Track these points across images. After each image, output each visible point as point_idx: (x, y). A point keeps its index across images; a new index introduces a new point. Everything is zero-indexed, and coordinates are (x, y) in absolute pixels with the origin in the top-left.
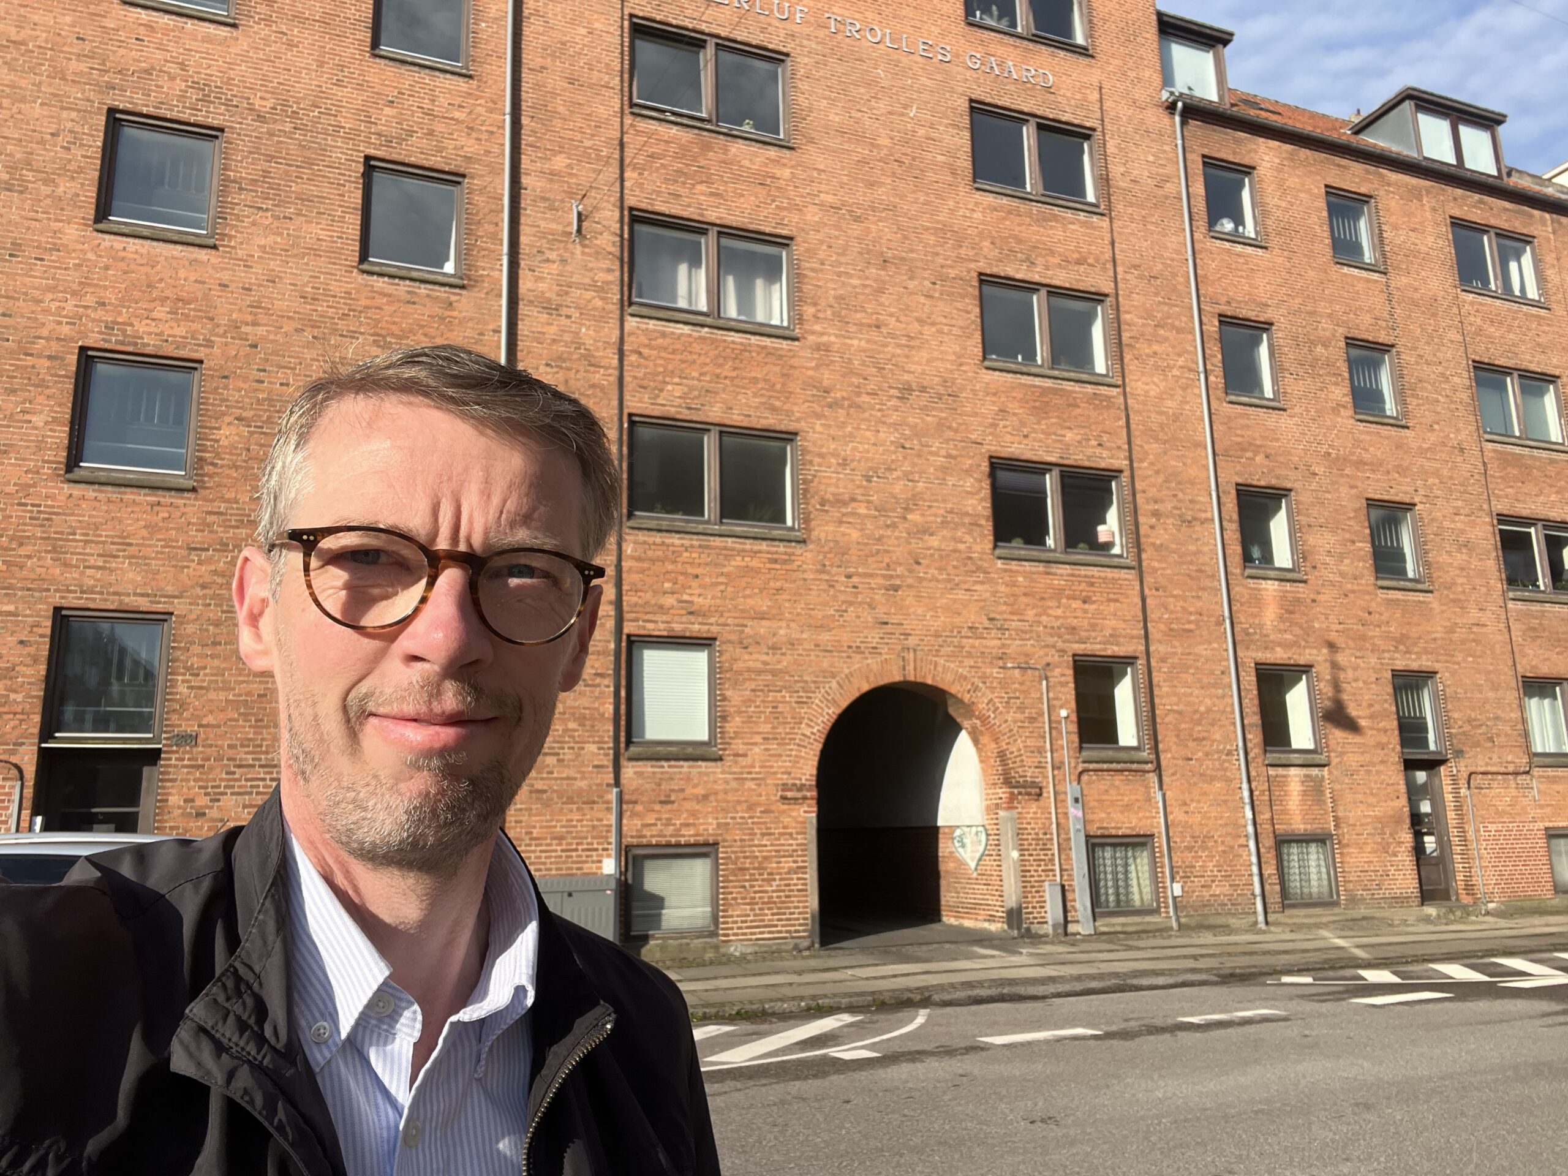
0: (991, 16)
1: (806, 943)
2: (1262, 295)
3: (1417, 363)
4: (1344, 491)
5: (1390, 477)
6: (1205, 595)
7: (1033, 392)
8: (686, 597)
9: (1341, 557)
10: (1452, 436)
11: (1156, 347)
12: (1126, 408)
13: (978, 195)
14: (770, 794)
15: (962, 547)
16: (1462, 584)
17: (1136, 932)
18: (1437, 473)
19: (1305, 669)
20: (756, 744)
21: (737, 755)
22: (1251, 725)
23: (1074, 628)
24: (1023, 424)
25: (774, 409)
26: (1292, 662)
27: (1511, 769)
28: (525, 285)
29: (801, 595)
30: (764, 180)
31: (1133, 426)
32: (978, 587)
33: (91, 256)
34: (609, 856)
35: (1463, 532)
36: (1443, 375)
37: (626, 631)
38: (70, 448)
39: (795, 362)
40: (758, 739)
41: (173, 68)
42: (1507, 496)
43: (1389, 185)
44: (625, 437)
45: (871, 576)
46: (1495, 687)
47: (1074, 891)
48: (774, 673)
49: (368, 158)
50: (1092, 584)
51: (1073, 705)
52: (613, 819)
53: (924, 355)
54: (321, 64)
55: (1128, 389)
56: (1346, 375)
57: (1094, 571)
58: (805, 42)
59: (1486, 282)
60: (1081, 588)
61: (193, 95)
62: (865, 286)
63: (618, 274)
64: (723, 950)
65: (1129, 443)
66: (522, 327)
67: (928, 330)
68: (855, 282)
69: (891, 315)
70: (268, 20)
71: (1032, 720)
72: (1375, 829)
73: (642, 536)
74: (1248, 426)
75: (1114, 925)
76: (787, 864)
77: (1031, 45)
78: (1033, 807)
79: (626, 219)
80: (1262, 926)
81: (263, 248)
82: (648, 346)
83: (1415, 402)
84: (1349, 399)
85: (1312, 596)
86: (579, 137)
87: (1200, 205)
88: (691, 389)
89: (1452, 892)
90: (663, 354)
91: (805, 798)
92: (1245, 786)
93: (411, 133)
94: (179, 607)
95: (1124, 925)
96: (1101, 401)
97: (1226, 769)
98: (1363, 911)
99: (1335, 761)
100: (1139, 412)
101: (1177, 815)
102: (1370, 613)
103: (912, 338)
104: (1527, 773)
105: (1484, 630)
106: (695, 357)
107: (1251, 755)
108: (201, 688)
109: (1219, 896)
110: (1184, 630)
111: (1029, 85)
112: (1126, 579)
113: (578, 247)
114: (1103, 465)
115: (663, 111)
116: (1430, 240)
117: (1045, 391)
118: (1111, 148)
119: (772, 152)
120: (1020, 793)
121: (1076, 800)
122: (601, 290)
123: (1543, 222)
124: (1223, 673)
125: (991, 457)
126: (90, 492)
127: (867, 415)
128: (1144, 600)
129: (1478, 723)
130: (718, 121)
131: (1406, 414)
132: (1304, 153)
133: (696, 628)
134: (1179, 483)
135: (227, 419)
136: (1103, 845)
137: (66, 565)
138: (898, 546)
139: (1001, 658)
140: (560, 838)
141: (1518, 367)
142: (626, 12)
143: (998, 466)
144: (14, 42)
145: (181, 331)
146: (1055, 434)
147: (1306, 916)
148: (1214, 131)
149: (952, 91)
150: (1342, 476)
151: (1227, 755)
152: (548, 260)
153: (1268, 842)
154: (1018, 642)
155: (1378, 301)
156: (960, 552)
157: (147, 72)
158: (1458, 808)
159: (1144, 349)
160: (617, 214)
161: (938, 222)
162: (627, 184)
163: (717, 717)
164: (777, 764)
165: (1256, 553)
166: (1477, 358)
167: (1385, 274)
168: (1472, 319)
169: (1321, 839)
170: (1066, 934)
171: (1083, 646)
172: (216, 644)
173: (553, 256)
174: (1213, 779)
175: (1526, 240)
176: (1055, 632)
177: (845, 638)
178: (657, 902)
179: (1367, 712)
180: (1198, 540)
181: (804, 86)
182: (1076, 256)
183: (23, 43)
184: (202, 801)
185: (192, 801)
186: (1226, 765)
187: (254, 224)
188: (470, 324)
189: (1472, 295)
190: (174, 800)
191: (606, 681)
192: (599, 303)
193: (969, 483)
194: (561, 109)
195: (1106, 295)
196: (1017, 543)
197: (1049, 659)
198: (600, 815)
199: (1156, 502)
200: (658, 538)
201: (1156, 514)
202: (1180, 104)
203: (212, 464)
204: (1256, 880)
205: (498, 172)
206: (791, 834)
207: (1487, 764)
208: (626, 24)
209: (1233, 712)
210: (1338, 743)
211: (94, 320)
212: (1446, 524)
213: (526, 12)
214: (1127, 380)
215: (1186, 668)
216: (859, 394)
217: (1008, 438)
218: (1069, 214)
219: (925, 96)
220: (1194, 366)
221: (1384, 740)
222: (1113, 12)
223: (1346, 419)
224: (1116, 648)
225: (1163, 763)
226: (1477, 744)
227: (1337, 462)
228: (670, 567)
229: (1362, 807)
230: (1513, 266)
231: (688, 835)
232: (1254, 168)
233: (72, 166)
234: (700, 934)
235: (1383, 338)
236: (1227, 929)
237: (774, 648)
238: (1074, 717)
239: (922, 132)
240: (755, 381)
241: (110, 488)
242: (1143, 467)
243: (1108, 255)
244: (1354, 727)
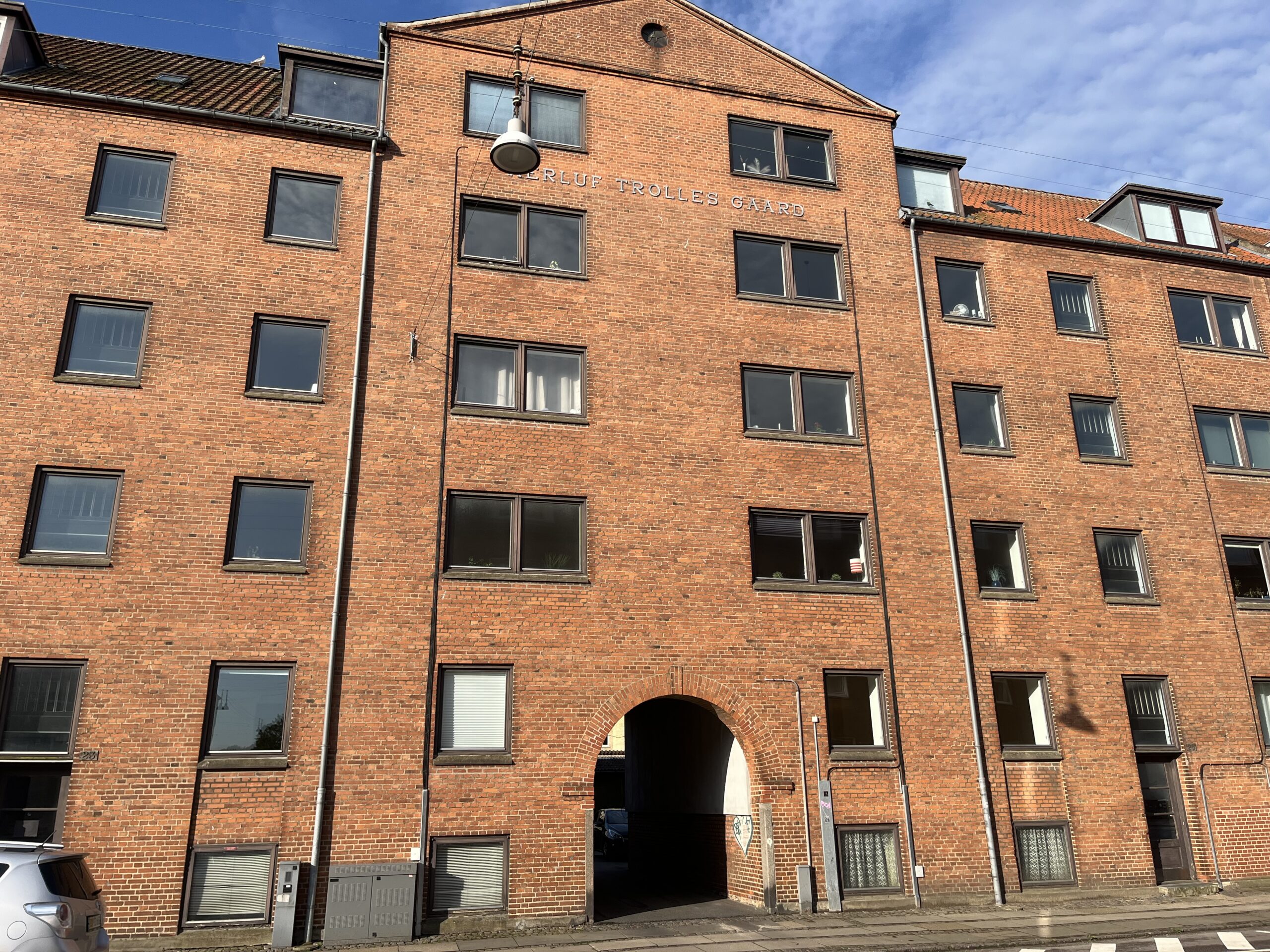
0: (755, 166)
1: (582, 919)
2: (991, 363)
3: (1139, 411)
4: (1071, 522)
5: (1115, 508)
6: (944, 615)
7: (787, 454)
8: (488, 632)
9: (1070, 578)
10: (1174, 470)
11: (896, 412)
12: (870, 463)
13: (740, 303)
14: (553, 791)
15: (723, 582)
16: (1189, 598)
17: (881, 910)
18: (1161, 503)
19: (1040, 675)
20: (543, 751)
21: (527, 760)
22: (988, 725)
23: (824, 647)
24: (778, 479)
25: (567, 479)
26: (1025, 670)
27: (1243, 760)
28: (371, 396)
29: (585, 626)
30: (563, 305)
31: (876, 477)
32: (738, 614)
33: (50, 400)
34: (416, 846)
35: (1188, 552)
36: (1164, 419)
37: (438, 661)
38: (23, 540)
39: (585, 442)
40: (545, 746)
41: (118, 263)
42: (1231, 519)
43: (1108, 266)
44: (444, 508)
45: (646, 608)
46: (1226, 688)
47: (823, 873)
48: (561, 692)
49: (257, 315)
50: (840, 609)
51: (823, 712)
52: (420, 815)
53: (693, 430)
54: (227, 251)
55: (871, 447)
56: (1071, 425)
57: (843, 598)
58: (599, 201)
59: (1207, 340)
60: (830, 612)
61: (131, 280)
62: (645, 380)
63: (443, 384)
64: (509, 925)
65: (873, 491)
66: (366, 430)
67: (696, 410)
68: (637, 377)
69: (666, 401)
70: (189, 223)
71: (786, 725)
72: (1110, 816)
73: (454, 585)
74: (981, 472)
75: (859, 903)
76: (567, 851)
77: (786, 186)
78: (787, 800)
79: (452, 343)
80: (999, 904)
81: (175, 386)
82: (467, 437)
83: (1137, 444)
84: (1074, 445)
85: (1043, 613)
86: (417, 285)
87: (934, 297)
88: (500, 467)
89: (1191, 872)
90: (477, 443)
91: (583, 795)
92: (981, 779)
93: (290, 294)
94: (93, 655)
95: (869, 903)
96: (848, 458)
97: (965, 765)
98: (1098, 891)
99: (1069, 756)
100: (882, 465)
101: (919, 805)
102: (1099, 626)
103: (684, 417)
104: (1260, 763)
105: (1213, 636)
106: (503, 442)
107: (988, 752)
108: (104, 716)
109: (959, 877)
110: (924, 645)
111: (784, 216)
112: (871, 604)
113: (413, 366)
114: (850, 510)
115: (487, 261)
116: (1148, 308)
117: (797, 453)
118: (855, 258)
119: (571, 284)
120: (774, 789)
121: (826, 794)
122: (429, 396)
123: (1258, 285)
124: (961, 681)
125: (750, 508)
126: (35, 571)
127: (644, 480)
128: (887, 621)
129: (1211, 719)
130: (528, 264)
131: (1129, 454)
132: (1027, 248)
133: (497, 657)
134: (919, 522)
135: (139, 512)
136: (853, 833)
137: (15, 626)
138: (670, 583)
139: (758, 674)
140: (377, 831)
141: (1239, 408)
142: (458, 192)
143: (755, 515)
144: (10, 254)
145: (109, 450)
146: (807, 486)
147: (1042, 896)
148: (946, 237)
149: (719, 226)
150: (1069, 509)
151: (966, 752)
152: (389, 378)
153: (1004, 829)
154: (773, 660)
155: (1100, 361)
156: (723, 586)
157: (99, 266)
158: (1193, 796)
159: (885, 413)
160: (445, 340)
161: (707, 326)
162: (454, 317)
163: (512, 729)
164: (560, 768)
165: (995, 576)
166: (1198, 403)
167: (1106, 339)
168: (1191, 370)
169: (1059, 826)
170: (814, 911)
171: (832, 662)
172: (116, 682)
173: (393, 374)
174: (952, 773)
175: (1244, 301)
176: (807, 650)
177: (622, 660)
178: (458, 885)
179: (1098, 712)
180: (936, 568)
181: (597, 233)
182: (825, 343)
183: (16, 255)
184: (99, 803)
185: (92, 803)
186: (965, 760)
187: (169, 369)
188: (326, 429)
189: (1190, 351)
190: (79, 802)
191: (420, 702)
192: (427, 407)
193: (731, 530)
194: (405, 267)
195: (853, 373)
196: (777, 576)
197: (802, 673)
198: (411, 811)
199: (898, 539)
200: (467, 586)
201: (898, 548)
202: (912, 221)
203: (127, 546)
204: (993, 862)
205: (352, 316)
206: (571, 826)
207: (1219, 756)
208: (458, 201)
209: (970, 714)
210: (1071, 741)
211: (49, 446)
212: (1171, 546)
213: (381, 200)
214: (871, 440)
215: (926, 677)
216: (638, 464)
217: (765, 492)
218: (819, 312)
219: (697, 232)
220: (930, 425)
221: (1117, 737)
222: (856, 154)
223: (1071, 461)
224: (862, 663)
225: (906, 760)
226: (1209, 738)
227: (1063, 498)
228: (477, 608)
229: (1096, 797)
230: (1236, 322)
231: (483, 827)
232: (982, 264)
233: (42, 337)
234: (491, 911)
235: (1105, 392)
236: (966, 907)
237: (561, 671)
238: (824, 722)
239: (693, 259)
240: (552, 458)
241: (50, 568)
242: (885, 511)
243: (853, 341)
244: (1086, 726)
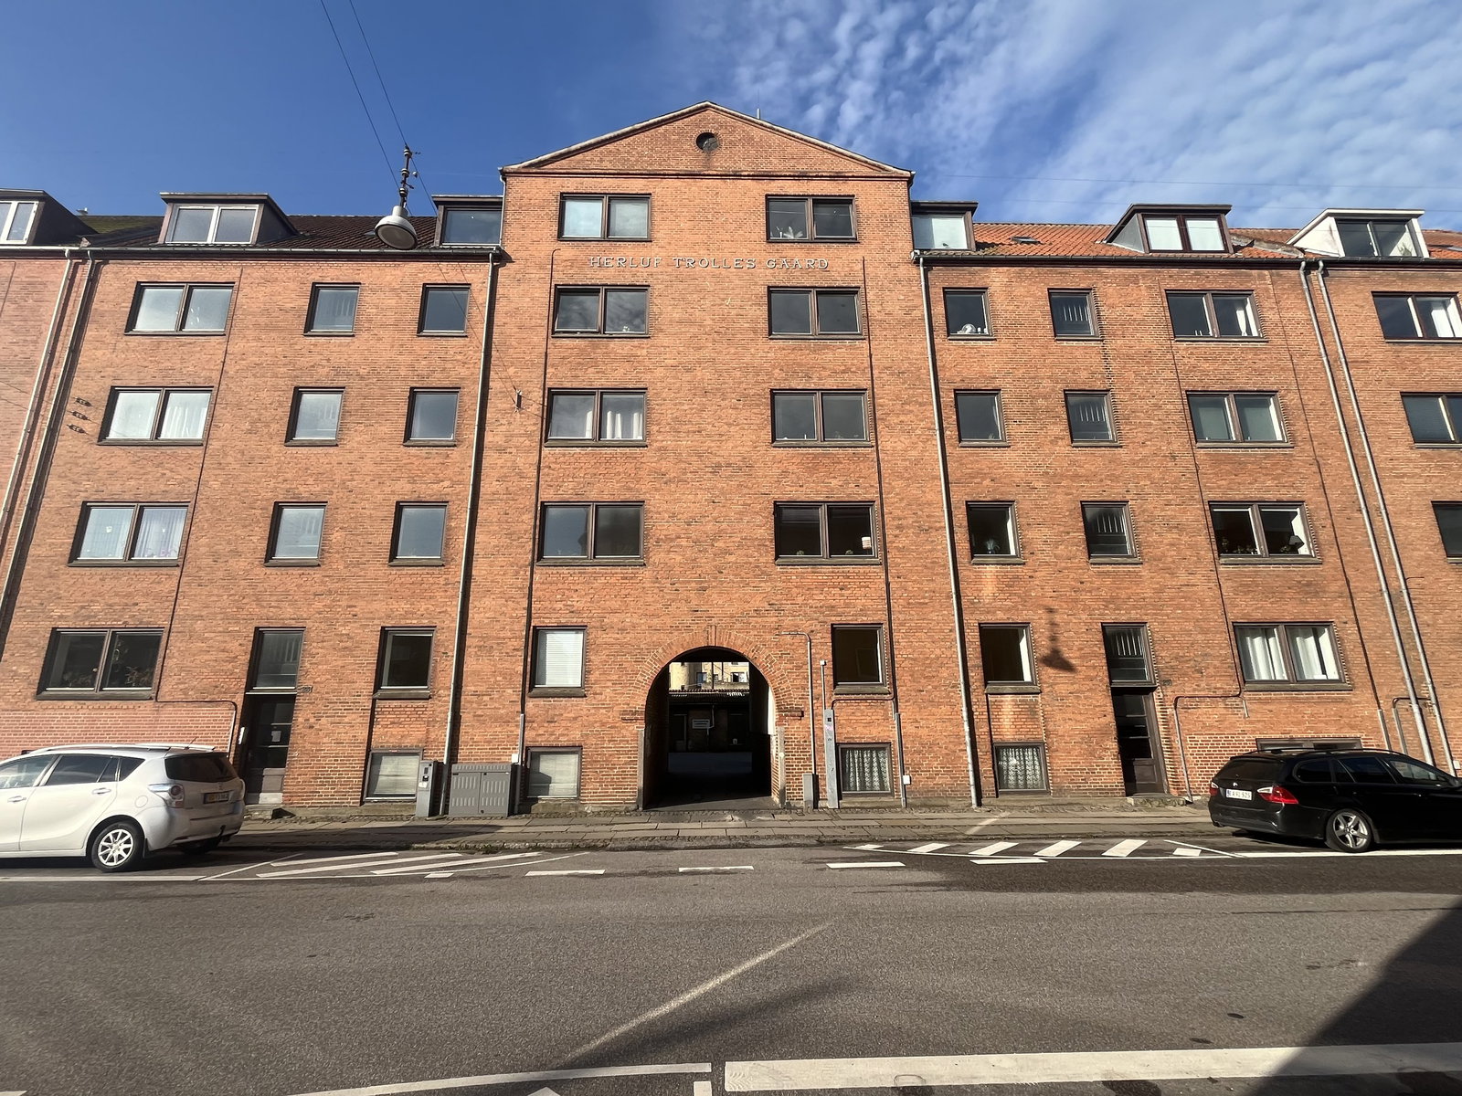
0: (790, 233)
1: (634, 807)
2: (990, 371)
3: (1131, 400)
4: (1060, 498)
5: (1103, 484)
6: (938, 579)
7: (807, 458)
8: (569, 603)
9: (1057, 544)
10: (1163, 448)
11: (902, 418)
12: (878, 460)
13: (772, 343)
14: (614, 716)
15: (751, 560)
16: (1171, 556)
17: (872, 808)
18: (1149, 476)
19: (1026, 625)
20: (608, 687)
21: (595, 694)
22: (974, 666)
23: (833, 607)
24: (799, 479)
25: (630, 489)
26: (1010, 621)
27: (1220, 693)
28: (488, 438)
29: (641, 597)
30: (629, 359)
31: (883, 471)
32: (762, 584)
33: (283, 458)
34: (516, 752)
35: (1173, 517)
36: (1155, 405)
37: (533, 624)
38: (267, 551)
39: (643, 460)
40: (609, 684)
41: (324, 363)
42: (1219, 487)
43: (1107, 278)
44: (538, 515)
45: (689, 582)
46: (1204, 632)
47: (825, 779)
48: (621, 645)
49: (412, 388)
50: (848, 577)
51: (830, 657)
52: (519, 731)
53: (730, 444)
54: (393, 346)
55: (879, 448)
56: (1065, 416)
57: (850, 568)
58: (659, 277)
59: (1206, 332)
60: (839, 580)
61: (333, 373)
62: (692, 409)
63: (539, 425)
64: (580, 809)
65: (880, 483)
66: (485, 463)
67: (732, 429)
68: (686, 407)
69: (708, 424)
70: (369, 329)
71: (799, 668)
72: (1082, 738)
73: (545, 570)
74: (977, 461)
75: (854, 803)
76: (624, 759)
77: (813, 245)
78: (797, 724)
79: (546, 395)
80: (974, 806)
81: (358, 443)
82: (555, 463)
83: (1128, 427)
84: (1067, 433)
85: (1030, 574)
86: (522, 355)
87: (940, 320)
88: (579, 483)
89: (1165, 787)
90: (563, 466)
91: (637, 719)
92: (964, 709)
93: (434, 371)
94: (309, 624)
95: (862, 803)
96: (859, 458)
97: (952, 697)
98: (1069, 799)
99: (1046, 690)
100: (888, 461)
101: (909, 729)
102: (1082, 583)
103: (723, 435)
104: (1238, 696)
105: (1195, 588)
106: (582, 465)
107: (973, 687)
108: (316, 664)
109: (941, 784)
110: (920, 603)
111: (810, 270)
112: (875, 572)
113: (518, 415)
114: (859, 499)
115: (576, 332)
116: (1145, 310)
117: (816, 456)
118: (870, 296)
119: (636, 342)
120: (786, 715)
121: (829, 720)
122: (528, 435)
123: (1262, 278)
124: (951, 631)
125: (775, 502)
126: (273, 571)
127: (689, 486)
128: (888, 584)
129: (1188, 659)
130: (604, 330)
131: (1120, 437)
132: (1028, 270)
133: (575, 621)
134: (920, 505)
135: (336, 529)
136: (853, 749)
137: (263, 607)
138: (708, 563)
139: (777, 629)
140: (489, 742)
141: (1232, 389)
142: (553, 284)
143: (779, 508)
144: (257, 365)
145: (318, 489)
146: (823, 482)
147: (1014, 801)
148: (953, 270)
149: (756, 284)
150: (1059, 487)
151: (953, 687)
152: (501, 424)
153: (984, 748)
154: (790, 618)
155: (1095, 360)
156: (751, 563)
157: (313, 366)
158: (1166, 723)
159: (893, 420)
160: (541, 394)
161: (743, 363)
162: (547, 376)
163: (586, 673)
164: (621, 699)
165: (990, 546)
166: (1191, 388)
167: (1102, 341)
168: (1186, 360)
169: (1036, 746)
170: (816, 807)
171: (839, 618)
172: (323, 642)
173: (504, 422)
174: (939, 704)
175: (1248, 293)
176: (819, 609)
177: (669, 621)
178: (547, 780)
179: (1078, 654)
180: (933, 542)
181: (657, 301)
182: (843, 368)
183: (262, 364)
184: (312, 720)
185: (308, 720)
186: (951, 694)
187: (356, 431)
188: (458, 465)
189: (1185, 344)
190: (300, 720)
191: (519, 653)
192: (527, 443)
193: (759, 520)
194: (514, 343)
195: (866, 390)
196: (800, 555)
197: (813, 628)
198: (513, 729)
199: (900, 519)
200: (554, 570)
201: (899, 527)
202: (921, 259)
203: (329, 552)
204: (971, 774)
205: (475, 382)
206: (628, 741)
207: (1194, 690)
208: (553, 290)
209: (957, 658)
210: (1050, 677)
211: (283, 489)
212: (1157, 513)
213: (498, 296)
214: (879, 442)
215: (920, 629)
216: (685, 474)
217: (788, 489)
218: (838, 343)
219: (736, 292)
220: (932, 426)
221: (1093, 673)
222: (876, 211)
223: (1064, 447)
224: (865, 618)
225: (899, 694)
226: (1185, 674)
227: (1053, 478)
228: (560, 586)
229: (1072, 723)
230: (1240, 314)
231: (564, 741)
232: (987, 288)
233: (277, 417)
234: (569, 800)
235: (1099, 385)
236: (945, 807)
237: (622, 630)
238: (830, 665)
239: (733, 312)
240: (619, 473)
241: (283, 568)
242: (889, 499)
243: (867, 364)
244: (1066, 666)
